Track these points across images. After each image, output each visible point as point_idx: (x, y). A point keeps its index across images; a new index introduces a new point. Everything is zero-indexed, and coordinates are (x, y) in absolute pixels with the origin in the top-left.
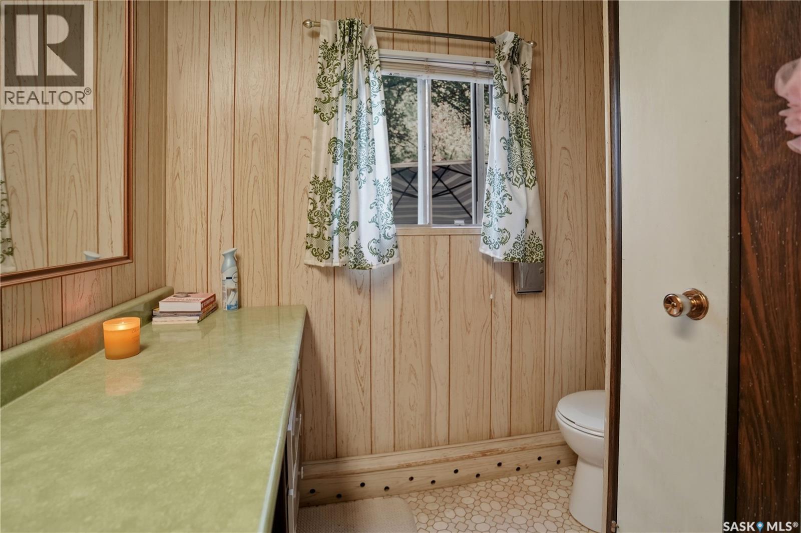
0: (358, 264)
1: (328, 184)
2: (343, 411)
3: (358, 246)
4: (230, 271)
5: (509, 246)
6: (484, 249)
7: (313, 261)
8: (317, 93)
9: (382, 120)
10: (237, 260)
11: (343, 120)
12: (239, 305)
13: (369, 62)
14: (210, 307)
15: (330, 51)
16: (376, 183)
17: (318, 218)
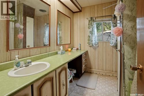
0: (93, 45)
1: (90, 36)
2: (92, 63)
3: (93, 43)
4: (80, 46)
5: (113, 44)
6: (110, 44)
7: (88, 45)
8: (88, 26)
9: (96, 28)
10: (80, 45)
11: (91, 29)
12: (80, 49)
13: (94, 22)
14: (77, 49)
15: (89, 21)
16: (95, 36)
17: (89, 40)
